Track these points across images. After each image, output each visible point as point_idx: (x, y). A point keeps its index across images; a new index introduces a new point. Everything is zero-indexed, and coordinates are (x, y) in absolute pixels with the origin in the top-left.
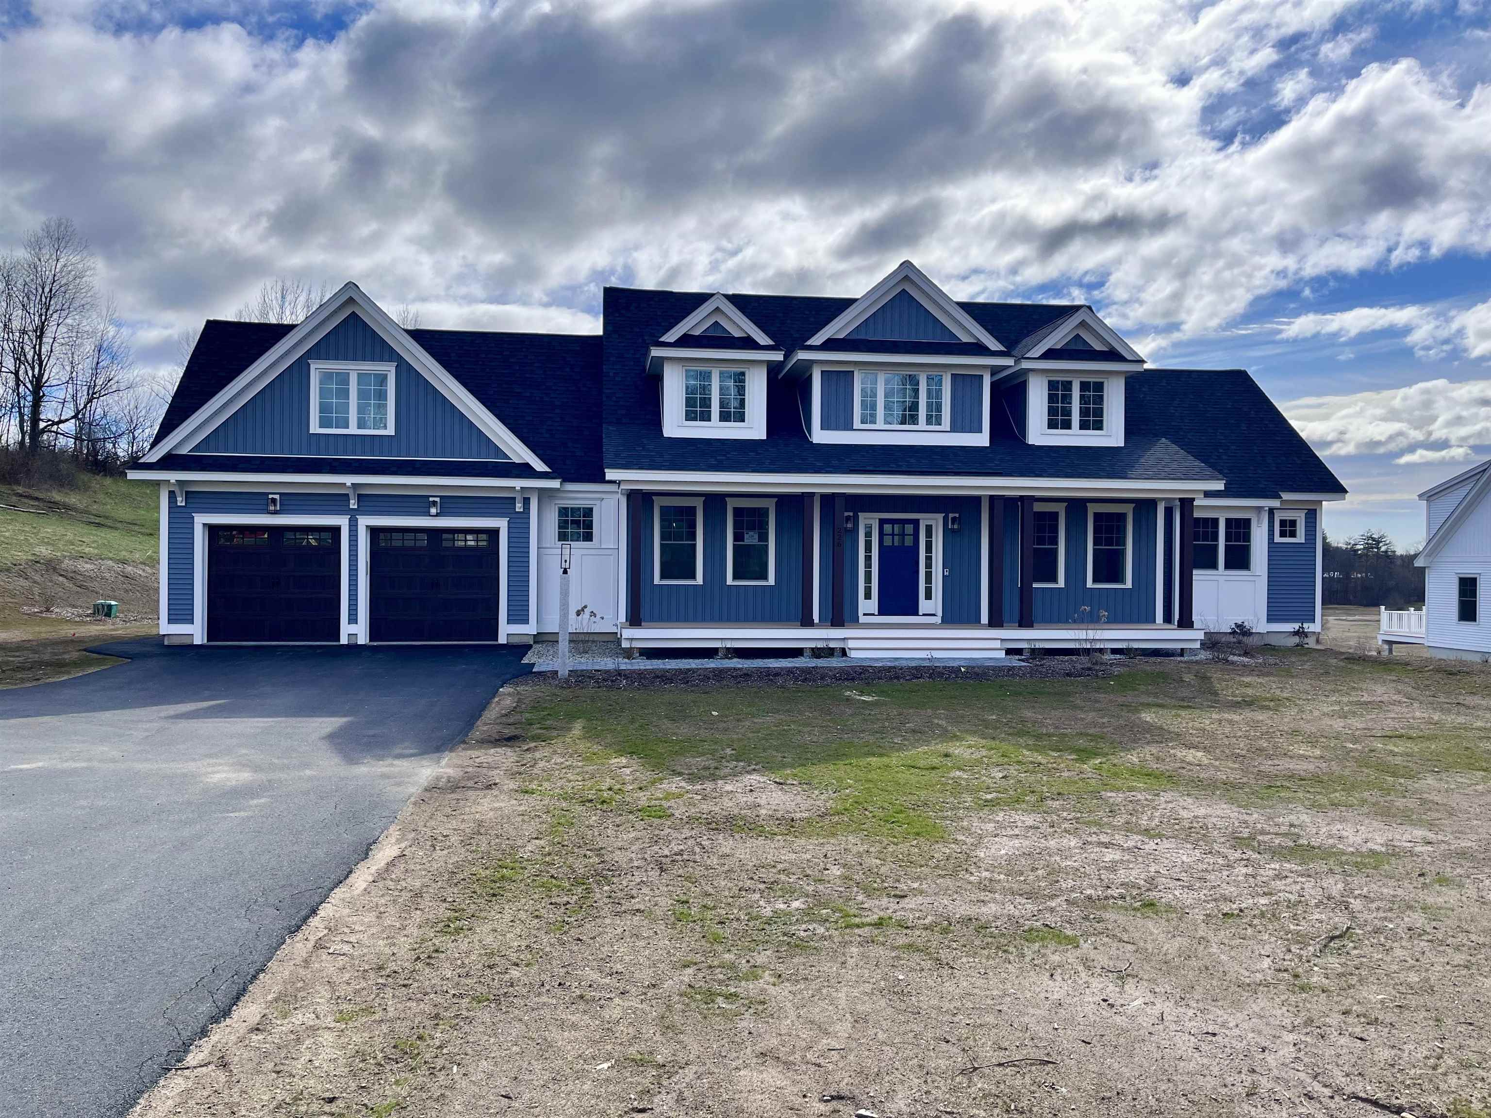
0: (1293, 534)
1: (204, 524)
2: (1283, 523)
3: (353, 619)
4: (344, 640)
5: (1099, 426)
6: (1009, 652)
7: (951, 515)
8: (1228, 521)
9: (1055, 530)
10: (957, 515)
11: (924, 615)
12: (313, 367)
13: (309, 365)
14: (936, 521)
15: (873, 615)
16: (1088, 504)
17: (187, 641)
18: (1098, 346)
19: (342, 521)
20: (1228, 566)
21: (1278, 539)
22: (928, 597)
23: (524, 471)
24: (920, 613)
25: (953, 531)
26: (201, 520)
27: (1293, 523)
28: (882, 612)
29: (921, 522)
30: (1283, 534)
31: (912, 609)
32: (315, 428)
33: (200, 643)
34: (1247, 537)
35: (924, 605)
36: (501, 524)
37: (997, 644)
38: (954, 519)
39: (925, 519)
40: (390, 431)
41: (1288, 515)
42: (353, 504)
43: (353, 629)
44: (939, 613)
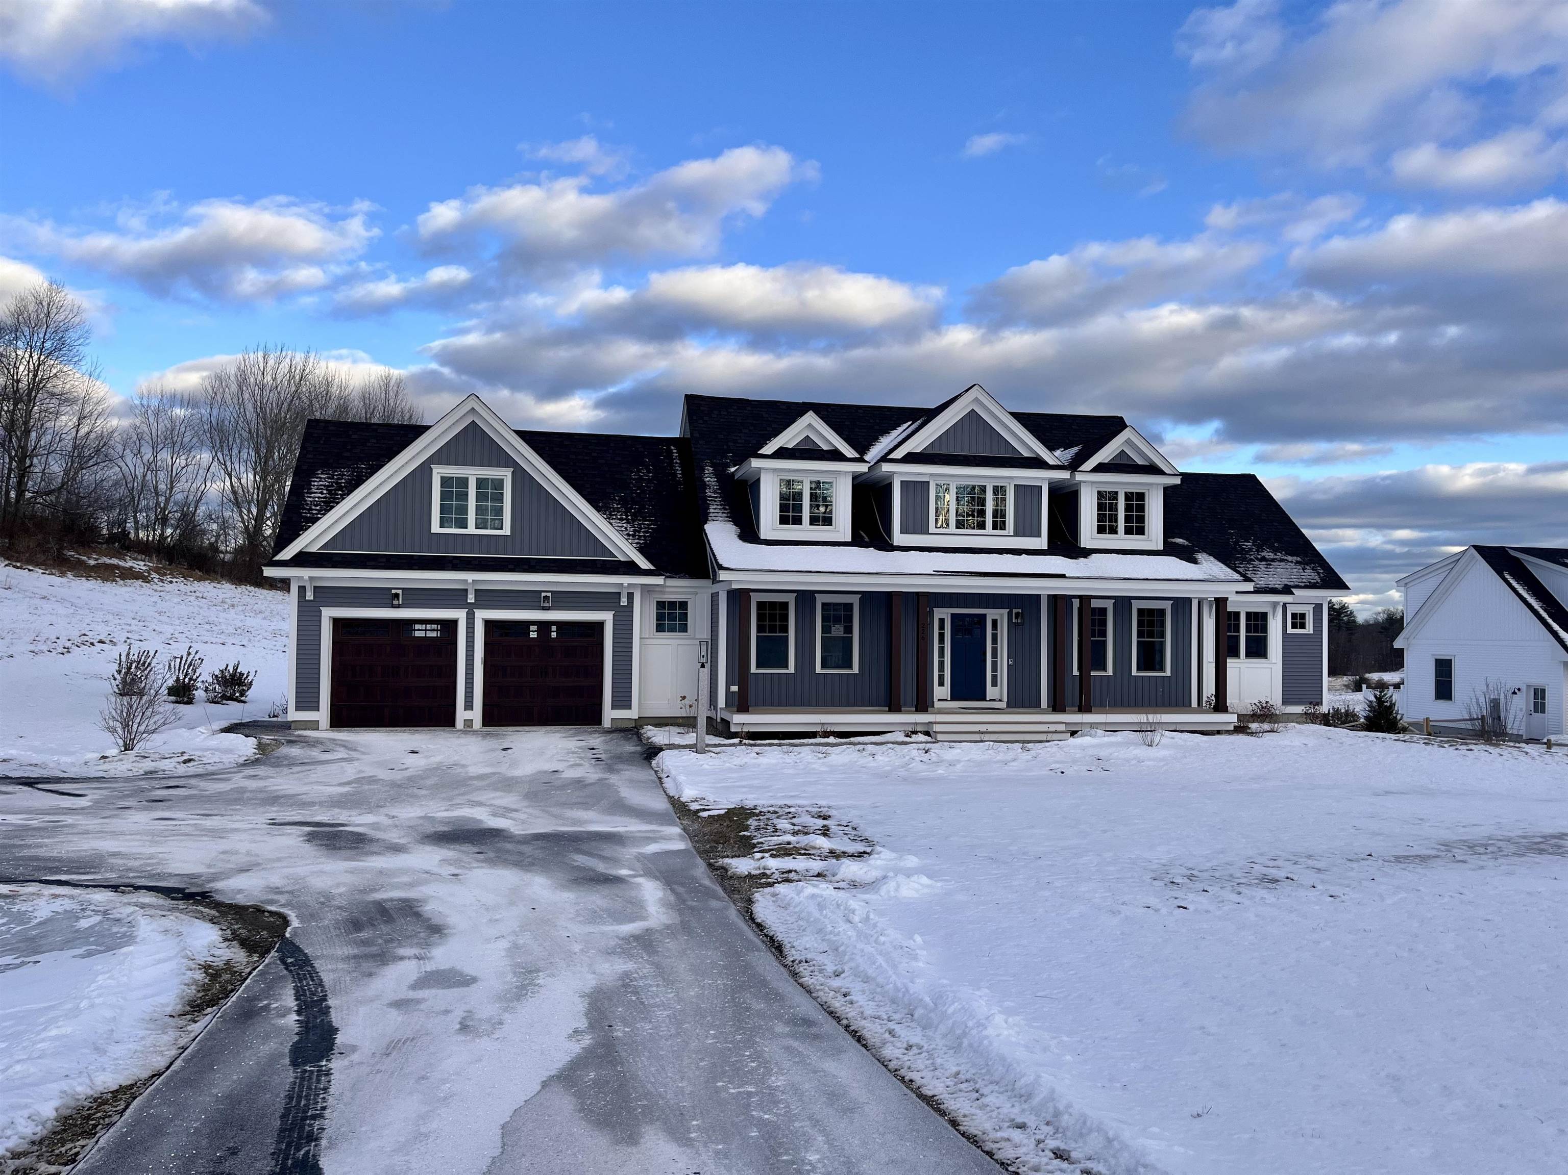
0: (1303, 626)
1: (330, 617)
2: (1294, 616)
3: (469, 706)
4: (459, 726)
5: (1141, 531)
7: (1014, 611)
8: (1248, 615)
9: (1104, 624)
10: (1020, 611)
11: (991, 700)
12: (435, 472)
13: (432, 469)
14: (1000, 615)
16: (1132, 601)
17: (312, 727)
18: (1140, 461)
20: (1249, 655)
21: (1290, 630)
22: (995, 684)
23: (630, 568)
24: (988, 699)
25: (1017, 625)
26: (329, 613)
27: (1303, 616)
28: (954, 698)
29: (988, 616)
30: (1294, 626)
32: (436, 528)
34: (1265, 629)
35: (991, 692)
36: (607, 617)
37: (1063, 727)
38: (1017, 614)
39: (991, 614)
40: (507, 531)
41: (1299, 609)
42: (471, 599)
43: (469, 715)
44: (1005, 699)
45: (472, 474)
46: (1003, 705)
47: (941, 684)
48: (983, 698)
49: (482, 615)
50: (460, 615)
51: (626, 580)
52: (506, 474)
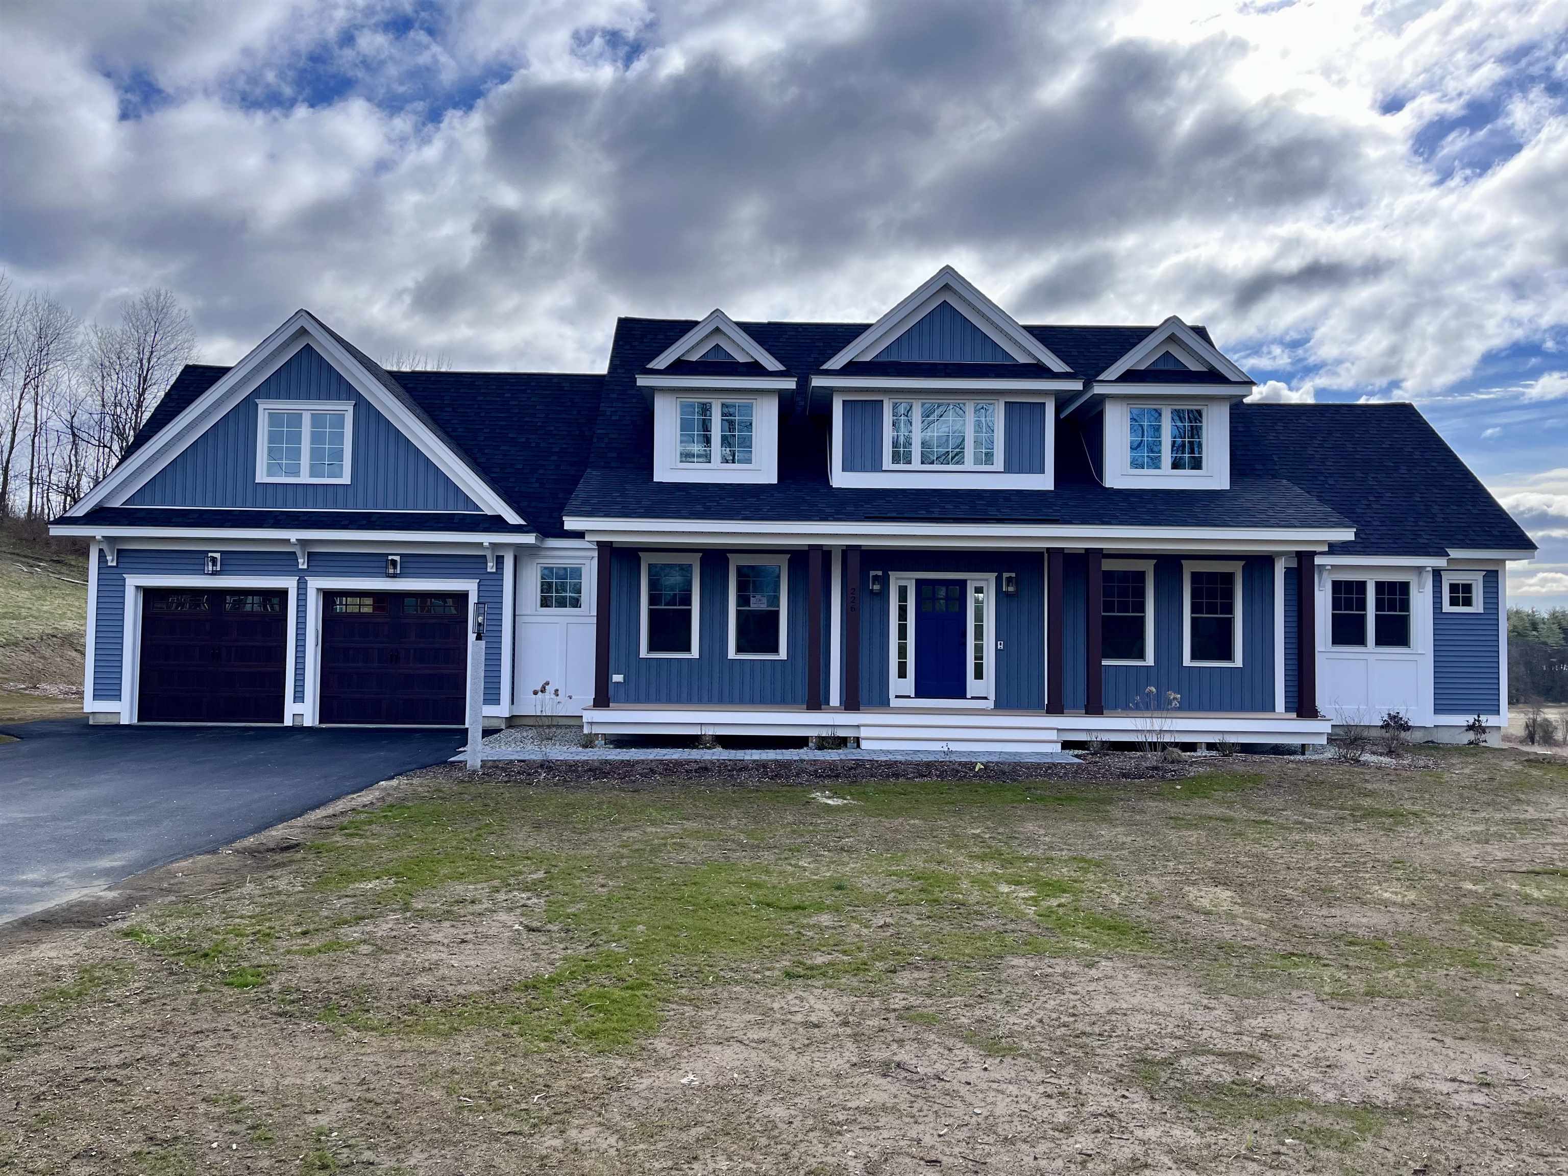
0: (1468, 602)
1: (137, 587)
2: (1454, 588)
3: (299, 697)
4: (288, 722)
5: (1196, 464)
6: (1066, 745)
7: (1005, 575)
8: (1380, 586)
9: (1141, 594)
10: (1013, 575)
11: (973, 698)
12: (261, 408)
13: (257, 405)
14: (988, 581)
15: (909, 697)
16: (1183, 562)
17: (112, 720)
18: (1193, 366)
19: (289, 583)
20: (1381, 641)
21: (1447, 608)
22: (979, 675)
23: (496, 524)
24: (968, 696)
25: (1007, 594)
26: (133, 581)
27: (1467, 588)
28: (919, 694)
29: (969, 582)
30: (1454, 602)
31: (960, 692)
32: (262, 477)
33: (127, 723)
34: (1405, 605)
35: (973, 686)
36: (470, 586)
37: (1053, 735)
38: (1009, 580)
39: (973, 579)
40: (346, 479)
41: (1461, 578)
42: (302, 564)
43: (298, 708)
44: (992, 697)
45: (307, 409)
46: (990, 704)
47: (902, 674)
48: (962, 694)
49: (315, 584)
51: (486, 538)
52: (346, 409)
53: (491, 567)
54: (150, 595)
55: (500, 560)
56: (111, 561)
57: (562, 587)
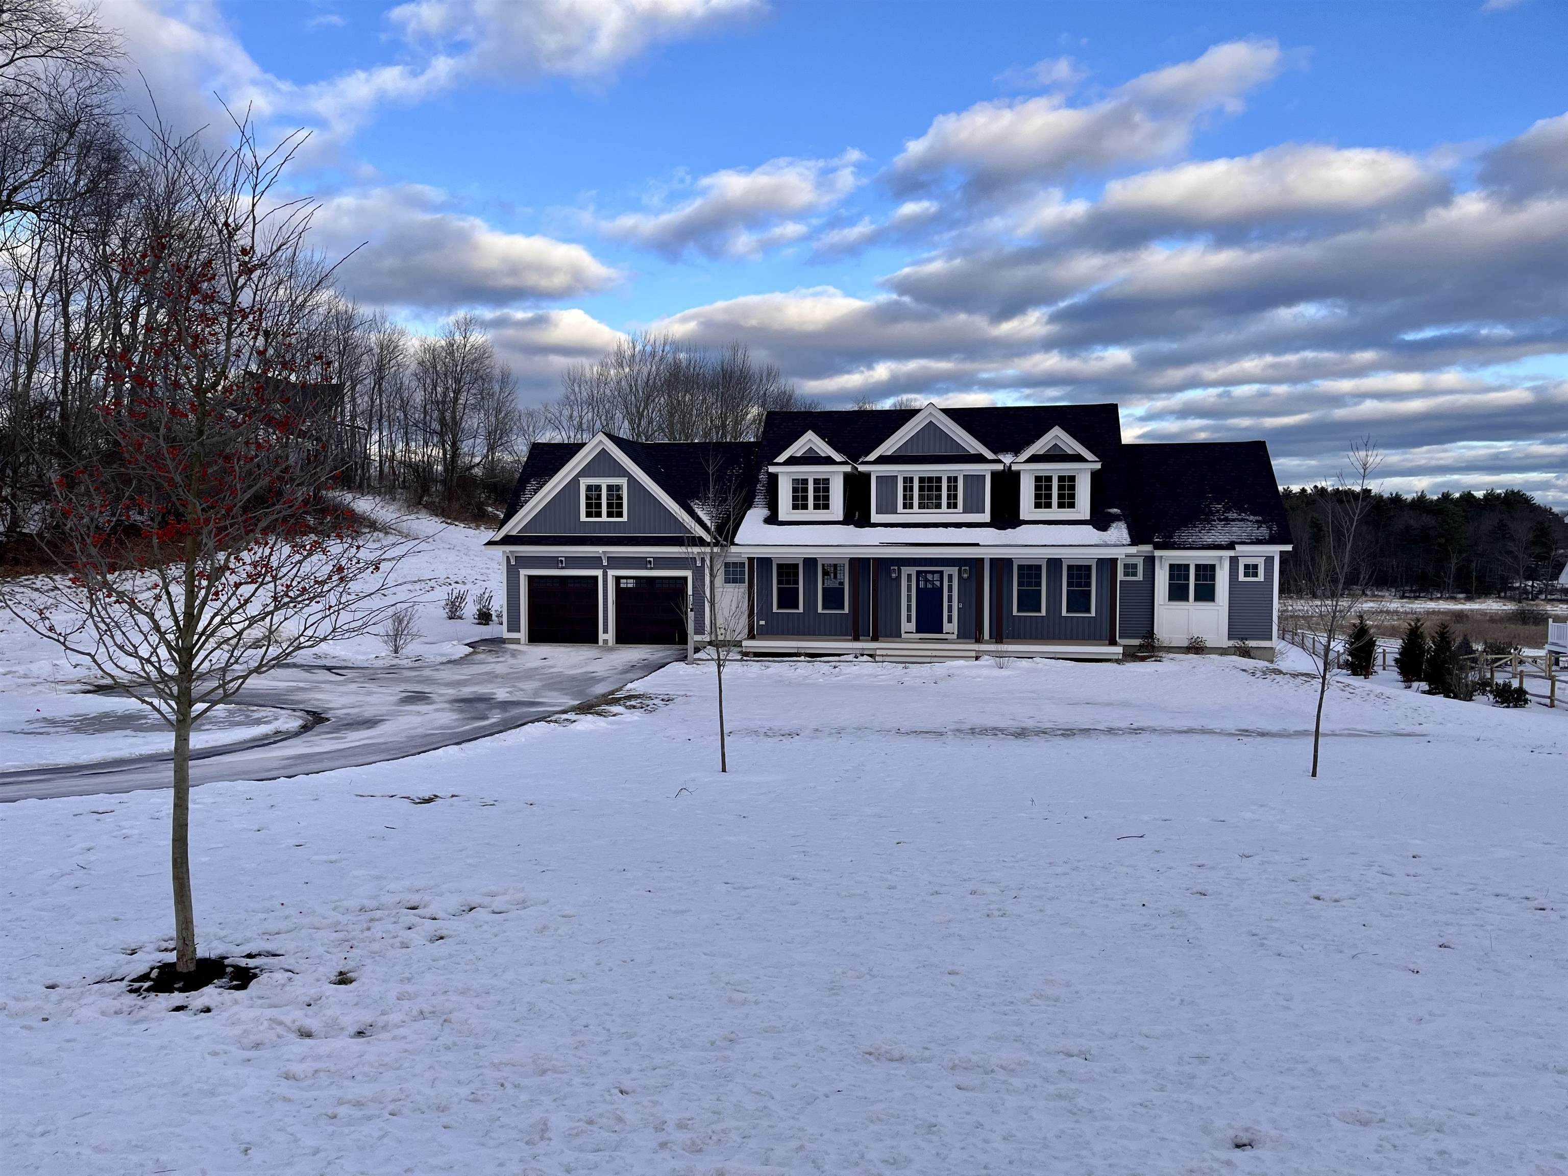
0: (1255, 574)
1: (525, 576)
2: (1246, 567)
3: (606, 631)
4: (601, 643)
5: (1072, 506)
7: (963, 567)
8: (1198, 567)
9: (1039, 577)
10: (967, 568)
11: (946, 634)
12: (581, 482)
13: (579, 481)
14: (954, 571)
15: (912, 633)
16: (1062, 560)
18: (1070, 451)
20: (1198, 598)
21: (1240, 578)
22: (949, 621)
23: (701, 542)
24: (943, 632)
25: (966, 577)
26: (524, 573)
27: (1255, 567)
28: (918, 631)
29: (944, 572)
30: (1245, 575)
31: (938, 629)
32: (583, 518)
33: (524, 644)
34: (1213, 578)
35: (947, 627)
36: (688, 573)
38: (966, 573)
39: (947, 570)
40: (625, 519)
41: (1251, 561)
42: (605, 563)
43: (605, 636)
44: (956, 632)
45: (604, 482)
46: (955, 637)
47: (909, 620)
48: (940, 631)
49: (611, 573)
50: (599, 573)
51: (696, 550)
52: (623, 482)
53: (699, 564)
54: (531, 578)
55: (703, 560)
56: (513, 562)
57: (735, 573)
